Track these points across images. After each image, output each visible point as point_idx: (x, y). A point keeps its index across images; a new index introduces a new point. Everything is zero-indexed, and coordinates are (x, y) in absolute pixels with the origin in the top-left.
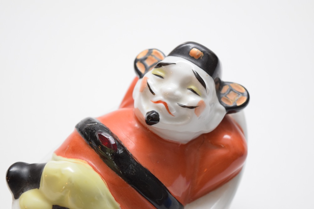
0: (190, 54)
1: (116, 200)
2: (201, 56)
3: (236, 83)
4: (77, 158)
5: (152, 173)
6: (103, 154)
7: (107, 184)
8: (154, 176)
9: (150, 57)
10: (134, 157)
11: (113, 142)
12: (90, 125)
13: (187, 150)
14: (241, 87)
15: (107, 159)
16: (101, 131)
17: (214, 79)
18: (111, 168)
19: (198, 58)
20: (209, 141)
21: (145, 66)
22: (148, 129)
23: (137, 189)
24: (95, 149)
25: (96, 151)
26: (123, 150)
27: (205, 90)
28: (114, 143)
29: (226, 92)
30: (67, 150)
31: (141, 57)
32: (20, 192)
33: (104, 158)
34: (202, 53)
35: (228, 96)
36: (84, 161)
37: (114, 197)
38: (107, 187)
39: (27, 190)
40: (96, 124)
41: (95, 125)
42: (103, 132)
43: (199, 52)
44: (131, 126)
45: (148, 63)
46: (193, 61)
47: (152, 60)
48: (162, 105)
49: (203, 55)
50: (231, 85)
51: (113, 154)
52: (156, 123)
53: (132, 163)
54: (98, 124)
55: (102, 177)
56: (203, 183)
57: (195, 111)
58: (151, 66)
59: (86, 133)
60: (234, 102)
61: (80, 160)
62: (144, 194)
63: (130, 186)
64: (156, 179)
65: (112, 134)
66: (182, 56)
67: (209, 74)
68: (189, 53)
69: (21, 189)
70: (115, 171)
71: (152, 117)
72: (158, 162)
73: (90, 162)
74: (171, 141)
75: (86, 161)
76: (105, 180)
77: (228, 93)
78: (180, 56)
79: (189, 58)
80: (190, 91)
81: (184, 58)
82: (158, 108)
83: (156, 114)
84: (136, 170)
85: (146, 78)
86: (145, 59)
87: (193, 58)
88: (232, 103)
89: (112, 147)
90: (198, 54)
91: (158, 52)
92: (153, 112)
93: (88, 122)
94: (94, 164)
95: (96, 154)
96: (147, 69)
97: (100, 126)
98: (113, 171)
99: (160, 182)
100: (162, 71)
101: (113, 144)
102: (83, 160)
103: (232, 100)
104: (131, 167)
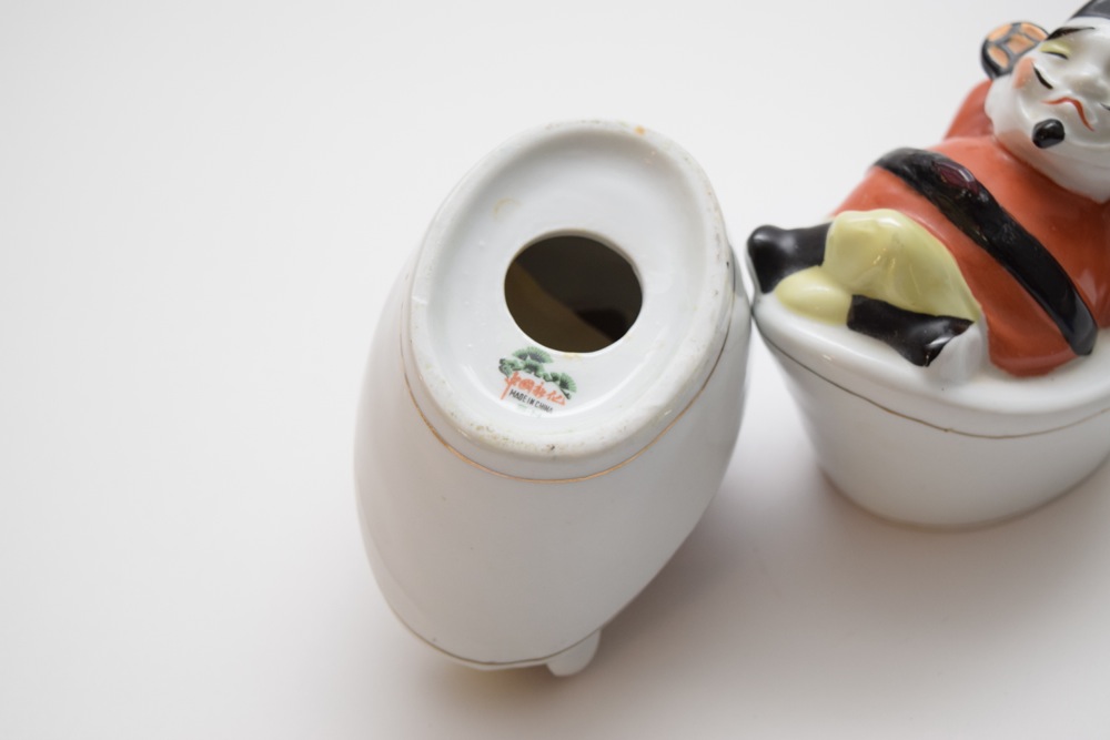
1: (974, 294)
7: (958, 262)
9: (1017, 36)
10: (1008, 212)
21: (1008, 55)
26: (988, 196)
31: (995, 37)
32: (776, 278)
37: (971, 290)
38: (958, 268)
39: (791, 273)
45: (1013, 48)
47: (1022, 43)
48: (1069, 105)
51: (971, 202)
52: (1054, 144)
53: (1007, 223)
70: (972, 238)
71: (1047, 131)
73: (920, 219)
76: (953, 253)
78: (1100, 14)
82: (1062, 113)
83: (1057, 125)
84: (1016, 235)
85: (1030, 60)
86: (1007, 40)
89: (968, 186)
91: (1034, 27)
92: (1048, 121)
96: (1013, 59)
98: (967, 237)
100: (1064, 44)
101: (971, 182)
104: (1006, 229)
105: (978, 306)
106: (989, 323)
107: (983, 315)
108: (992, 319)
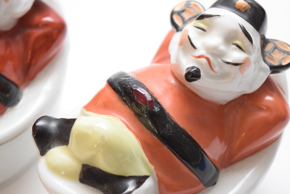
0: (235, 6)
1: (150, 161)
2: (247, 8)
3: (281, 41)
4: (109, 114)
5: (189, 134)
6: (138, 111)
7: (141, 144)
8: (191, 137)
9: (188, 9)
10: (171, 116)
11: (149, 98)
12: (124, 80)
13: (226, 111)
14: (286, 45)
15: (142, 116)
16: (136, 86)
17: (261, 35)
18: (145, 126)
19: (244, 11)
20: (250, 103)
21: (183, 19)
22: (186, 86)
23: (173, 151)
24: (129, 106)
25: (129, 108)
26: (159, 108)
27: (252, 46)
28: (151, 99)
29: (270, 50)
30: (98, 105)
31: (178, 9)
32: (47, 149)
33: (138, 115)
34: (249, 5)
35: (272, 54)
36: (117, 118)
37: (148, 159)
38: (141, 147)
39: (54, 147)
40: (131, 78)
41: (129, 79)
42: (138, 87)
43: (246, 4)
44: (167, 82)
45: (186, 16)
46: (239, 13)
47: (191, 13)
48: (204, 60)
49: (250, 7)
50: (275, 42)
51: (149, 112)
52: (196, 80)
53: (169, 123)
54: (132, 78)
55: (136, 136)
56: (241, 147)
57: (240, 68)
58: (190, 19)
59: (119, 88)
60: (280, 61)
61: (112, 116)
62: (181, 157)
63: (165, 147)
64: (194, 141)
65: (147, 90)
66: (226, 8)
67: (256, 29)
68: (235, 4)
69: (48, 145)
70: (150, 130)
71: (192, 73)
72: (196, 123)
73: (123, 119)
74: (210, 100)
75: (119, 118)
76: (139, 139)
77: (273, 51)
78: (224, 7)
79: (234, 10)
80: (234, 46)
81: (229, 10)
82: (200, 63)
83: (198, 70)
84: (173, 130)
85: (187, 31)
86: (183, 11)
87: (239, 11)
88: (277, 62)
89: (148, 103)
90: (245, 6)
91: (197, 4)
92: (193, 67)
93: (122, 76)
94: (128, 121)
95: (130, 110)
96: (185, 22)
97: (134, 81)
98: (147, 130)
99: (198, 144)
100: (204, 23)
101: (150, 101)
102: (116, 116)
103: (276, 59)
104: (168, 127)
105: (152, 167)
106: (158, 176)
107: (154, 172)
108: (159, 174)
